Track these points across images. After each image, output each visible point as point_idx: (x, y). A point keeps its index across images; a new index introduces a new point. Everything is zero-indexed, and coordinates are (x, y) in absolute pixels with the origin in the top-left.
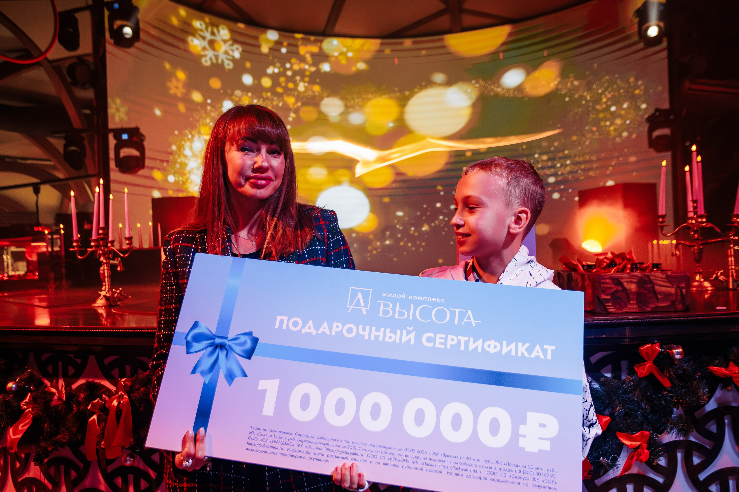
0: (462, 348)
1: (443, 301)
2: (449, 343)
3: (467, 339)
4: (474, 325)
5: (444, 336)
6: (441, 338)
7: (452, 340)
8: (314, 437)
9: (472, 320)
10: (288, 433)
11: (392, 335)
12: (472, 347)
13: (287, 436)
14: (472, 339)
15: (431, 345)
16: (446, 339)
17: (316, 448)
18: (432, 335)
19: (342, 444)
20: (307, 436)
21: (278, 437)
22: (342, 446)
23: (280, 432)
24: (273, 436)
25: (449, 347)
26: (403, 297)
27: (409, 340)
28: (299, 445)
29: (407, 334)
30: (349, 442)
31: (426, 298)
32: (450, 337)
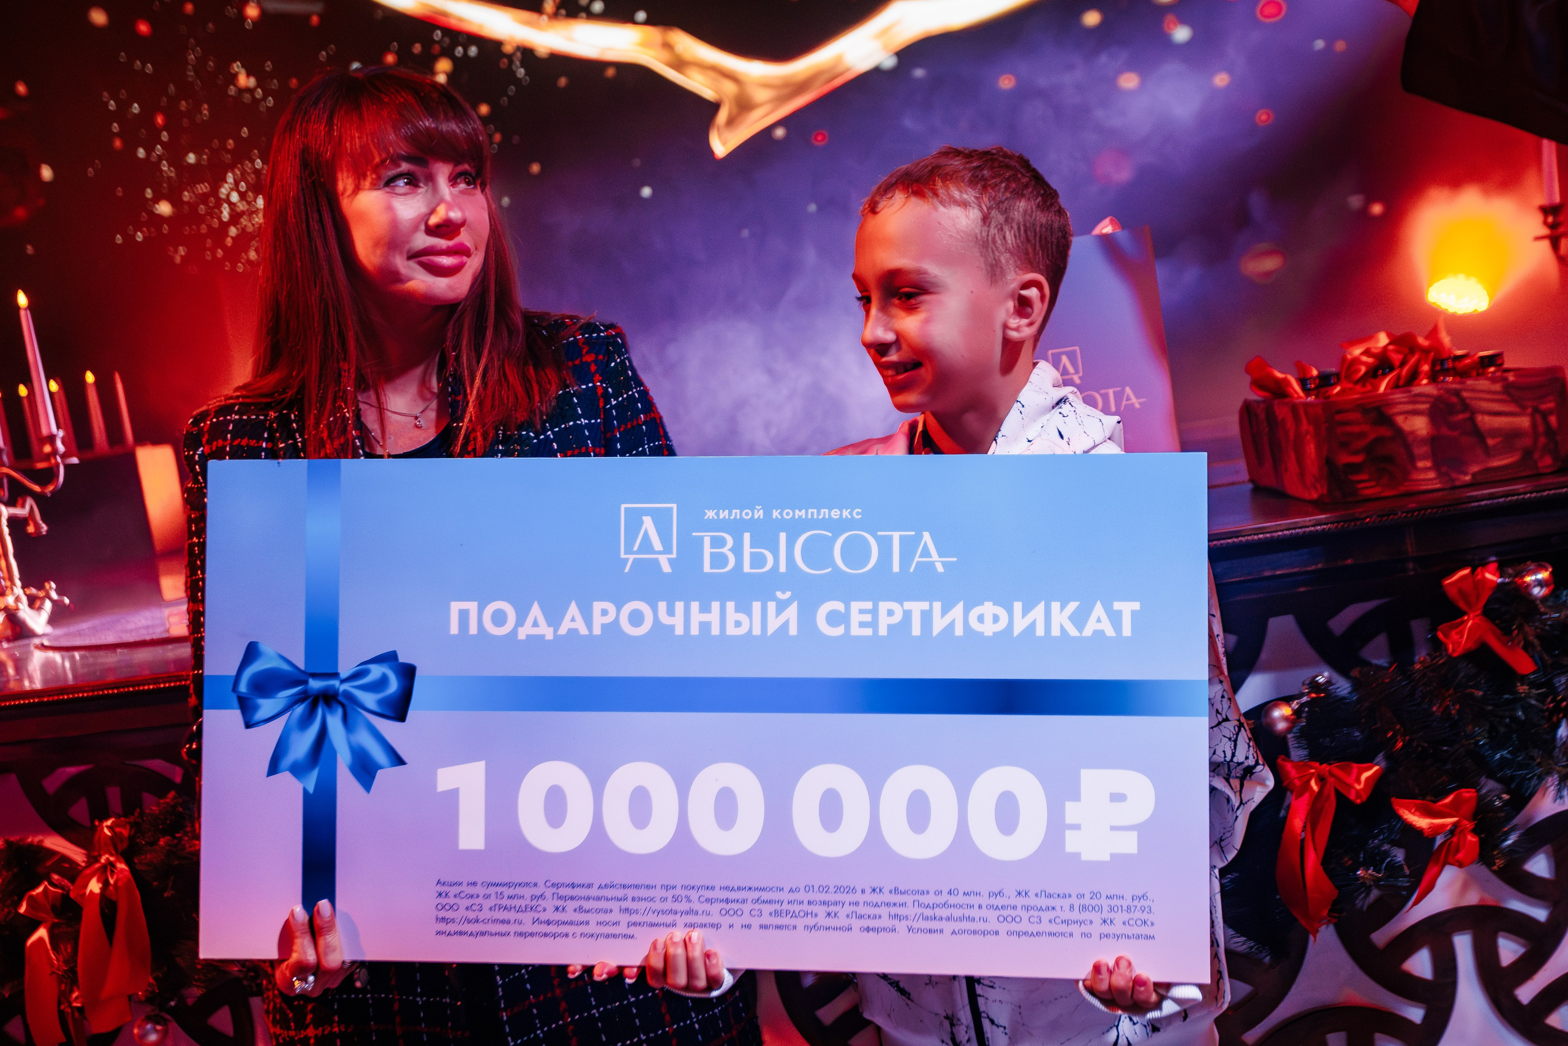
0: (916, 630)
1: (858, 513)
2: (884, 623)
3: (925, 605)
4: (940, 568)
5: (868, 605)
6: (862, 612)
7: (889, 613)
8: (590, 886)
9: (935, 556)
10: (527, 884)
11: (742, 617)
12: (939, 625)
13: (527, 892)
14: (937, 606)
15: (839, 631)
16: (874, 612)
17: (599, 911)
18: (839, 606)
19: (658, 893)
20: (573, 886)
21: (506, 897)
22: (658, 899)
23: (508, 885)
24: (493, 896)
25: (883, 631)
26: (756, 517)
27: (785, 625)
28: (557, 909)
29: (779, 612)
30: (674, 887)
31: (815, 511)
32: (884, 606)
